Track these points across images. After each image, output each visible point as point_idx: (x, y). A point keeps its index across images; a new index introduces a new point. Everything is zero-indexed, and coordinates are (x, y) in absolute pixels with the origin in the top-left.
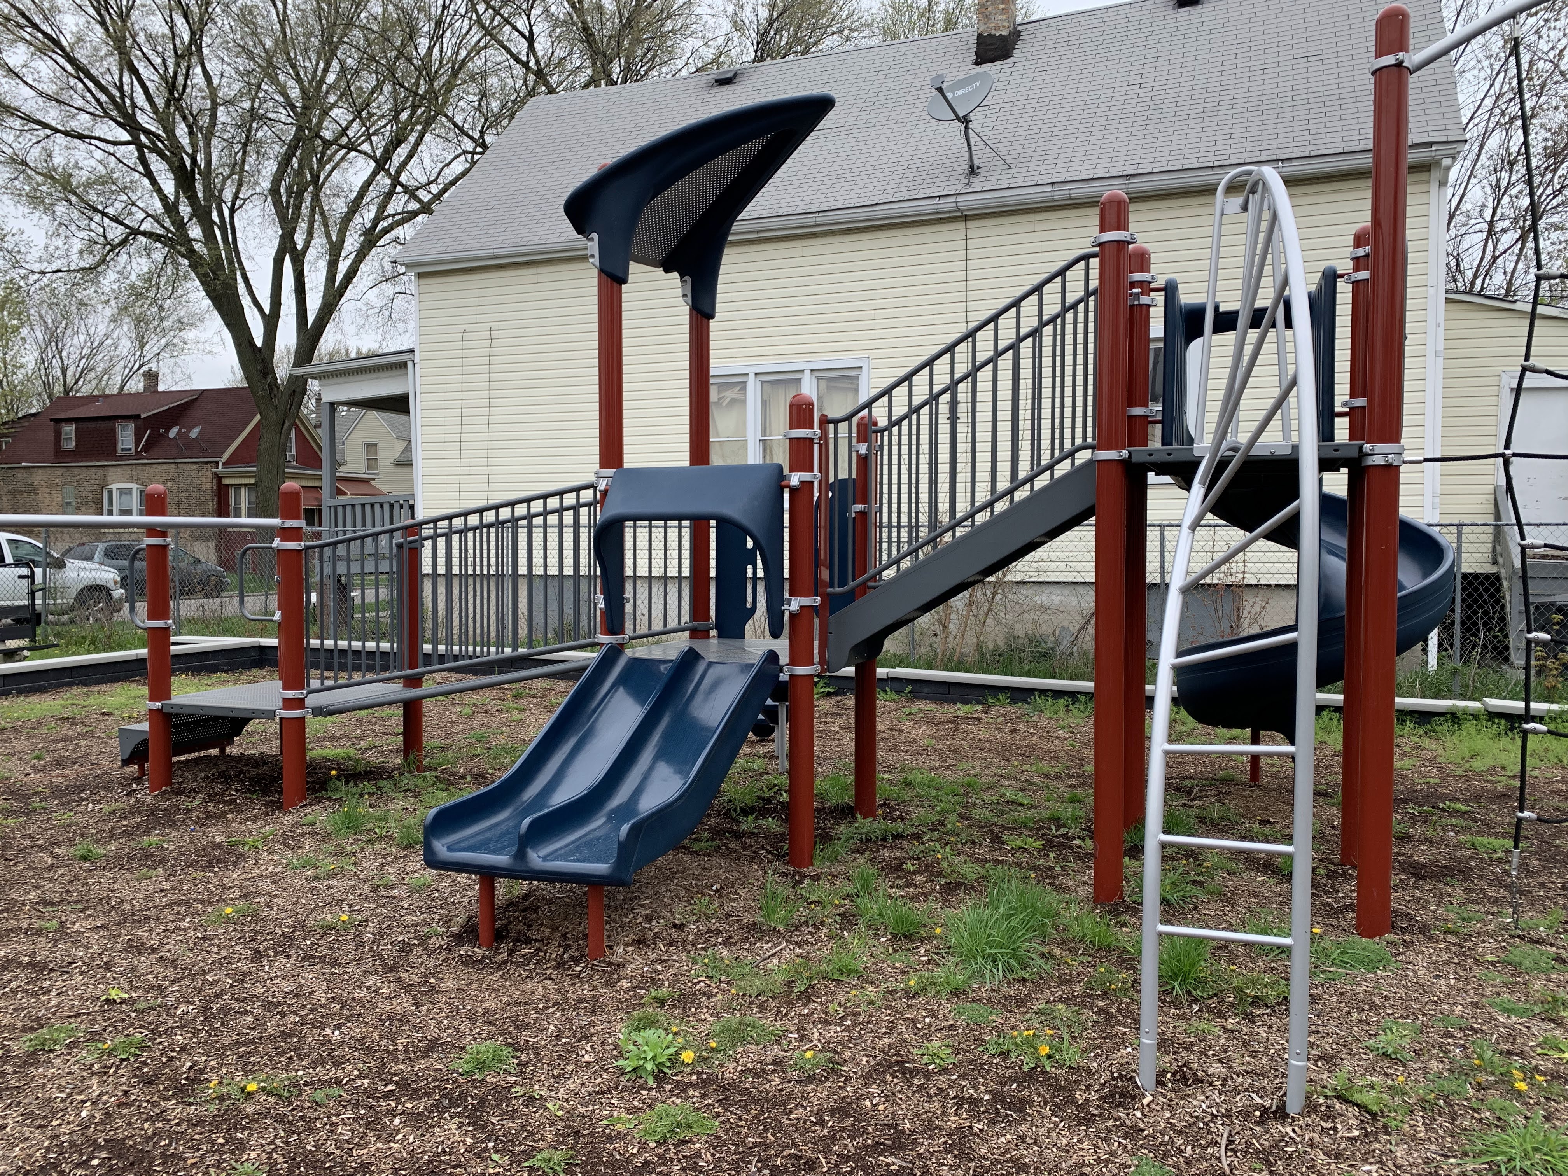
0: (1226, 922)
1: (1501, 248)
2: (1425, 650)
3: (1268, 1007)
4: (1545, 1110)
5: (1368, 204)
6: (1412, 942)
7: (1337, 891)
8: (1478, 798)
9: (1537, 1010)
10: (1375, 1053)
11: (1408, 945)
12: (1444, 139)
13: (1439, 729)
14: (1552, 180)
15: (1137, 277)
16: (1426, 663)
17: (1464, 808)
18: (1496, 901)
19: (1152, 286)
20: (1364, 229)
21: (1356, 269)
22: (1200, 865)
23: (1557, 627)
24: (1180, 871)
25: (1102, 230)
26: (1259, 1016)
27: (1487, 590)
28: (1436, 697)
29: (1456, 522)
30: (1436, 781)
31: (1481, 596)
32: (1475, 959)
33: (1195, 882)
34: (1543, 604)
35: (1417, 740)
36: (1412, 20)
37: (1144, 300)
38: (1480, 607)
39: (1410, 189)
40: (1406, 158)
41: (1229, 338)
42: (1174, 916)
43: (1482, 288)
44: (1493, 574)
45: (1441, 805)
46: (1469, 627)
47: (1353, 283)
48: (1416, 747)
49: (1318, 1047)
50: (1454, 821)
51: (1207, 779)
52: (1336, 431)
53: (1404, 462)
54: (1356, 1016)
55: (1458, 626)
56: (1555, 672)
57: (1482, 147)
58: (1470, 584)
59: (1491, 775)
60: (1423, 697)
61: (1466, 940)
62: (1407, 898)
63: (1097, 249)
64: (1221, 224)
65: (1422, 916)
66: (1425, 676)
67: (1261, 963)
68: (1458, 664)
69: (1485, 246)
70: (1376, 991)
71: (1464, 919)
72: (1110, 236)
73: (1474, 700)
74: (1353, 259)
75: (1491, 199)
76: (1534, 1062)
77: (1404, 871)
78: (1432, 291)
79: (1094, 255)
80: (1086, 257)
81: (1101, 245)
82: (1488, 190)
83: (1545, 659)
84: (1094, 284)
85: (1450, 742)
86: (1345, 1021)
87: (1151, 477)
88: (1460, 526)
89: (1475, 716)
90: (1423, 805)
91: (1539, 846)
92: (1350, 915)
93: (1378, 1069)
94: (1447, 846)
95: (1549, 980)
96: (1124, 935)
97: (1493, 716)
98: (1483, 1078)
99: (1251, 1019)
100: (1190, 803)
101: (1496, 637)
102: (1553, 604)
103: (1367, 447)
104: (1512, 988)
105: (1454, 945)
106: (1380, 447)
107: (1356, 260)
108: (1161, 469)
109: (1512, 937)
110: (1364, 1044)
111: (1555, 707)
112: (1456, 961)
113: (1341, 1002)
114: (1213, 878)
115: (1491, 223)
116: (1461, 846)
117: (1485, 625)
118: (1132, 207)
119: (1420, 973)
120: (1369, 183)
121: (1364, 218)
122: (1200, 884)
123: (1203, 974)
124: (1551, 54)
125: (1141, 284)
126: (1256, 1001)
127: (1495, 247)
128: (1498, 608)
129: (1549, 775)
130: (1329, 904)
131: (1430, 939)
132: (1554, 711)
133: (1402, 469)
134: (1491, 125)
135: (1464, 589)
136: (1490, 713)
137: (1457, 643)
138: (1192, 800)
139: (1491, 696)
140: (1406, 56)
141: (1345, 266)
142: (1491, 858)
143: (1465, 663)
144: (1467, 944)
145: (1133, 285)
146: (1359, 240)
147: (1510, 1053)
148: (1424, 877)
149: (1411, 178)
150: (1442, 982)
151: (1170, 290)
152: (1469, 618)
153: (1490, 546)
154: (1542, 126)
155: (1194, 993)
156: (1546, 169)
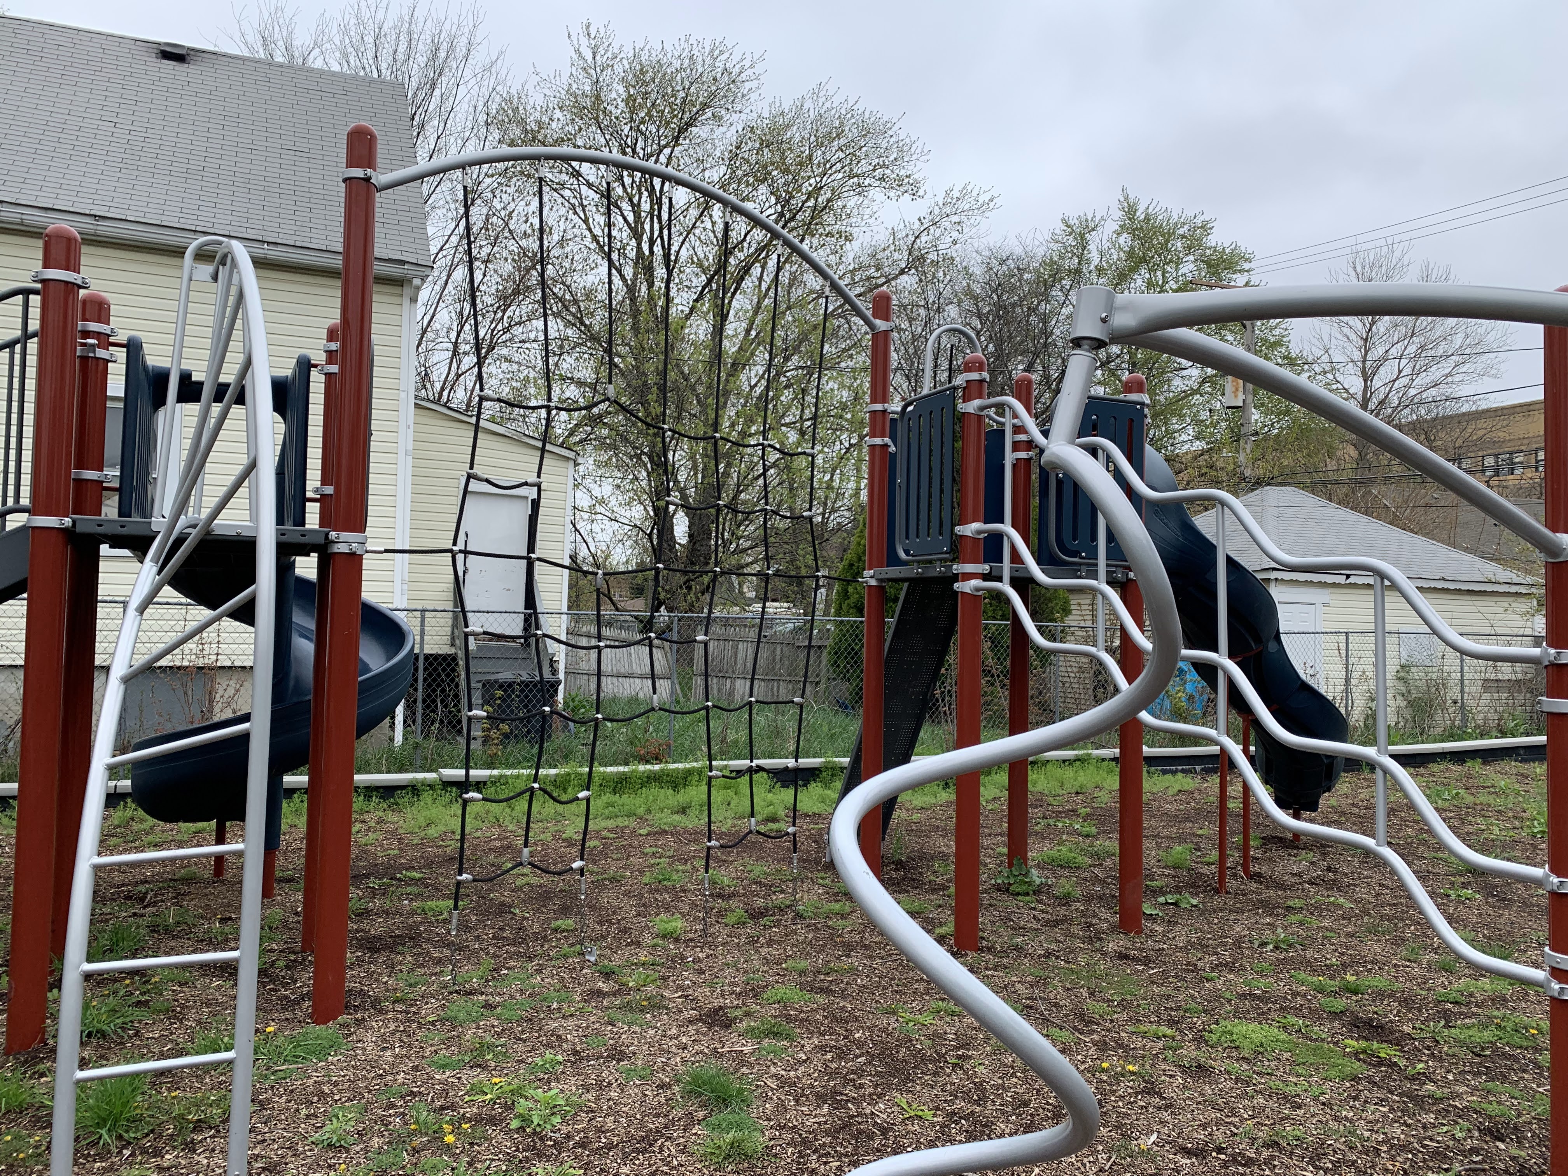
0: (172, 1041)
1: (463, 368)
2: (392, 726)
3: (211, 1128)
4: (469, 1156)
5: (338, 303)
6: (363, 1019)
7: (295, 982)
8: (429, 865)
9: (467, 1059)
10: (320, 1146)
11: (359, 1022)
12: (415, 261)
13: (400, 801)
14: (502, 318)
15: (94, 326)
16: (392, 739)
17: (418, 875)
18: (439, 961)
19: (112, 339)
20: (336, 324)
21: (330, 361)
22: (147, 982)
23: (498, 702)
24: (122, 993)
25: (46, 266)
26: (201, 1141)
27: (444, 670)
28: (400, 770)
29: (420, 608)
30: (396, 852)
31: (439, 675)
32: (419, 1022)
33: (139, 1004)
34: (488, 682)
35: (381, 814)
36: (379, 142)
37: (101, 353)
38: (439, 685)
39: (375, 297)
40: (372, 268)
41: (193, 408)
42: (109, 1048)
43: (448, 400)
44: (450, 655)
45: (398, 876)
46: (429, 705)
47: (326, 374)
48: (381, 821)
49: (262, 1157)
50: (409, 890)
51: (165, 881)
52: (307, 515)
53: (367, 552)
54: (304, 1112)
55: (420, 704)
56: (496, 741)
57: (449, 276)
58: (431, 664)
59: (443, 840)
60: (389, 772)
61: (412, 1006)
62: (362, 975)
63: (39, 286)
64: (188, 290)
65: (375, 990)
66: (391, 750)
67: (208, 1080)
68: (420, 739)
69: (451, 363)
70: (326, 1079)
71: (411, 985)
72: (53, 274)
73: (432, 771)
74: (326, 351)
75: (455, 324)
76: (462, 1111)
77: (361, 947)
78: (403, 395)
79: (36, 292)
80: (26, 292)
81: (43, 281)
82: (453, 315)
83: (489, 730)
84: (34, 325)
85: (409, 812)
86: (293, 1122)
87: (104, 549)
88: (424, 611)
89: (431, 786)
90: (383, 878)
91: (477, 902)
92: (307, 1004)
93: (321, 1163)
94: (401, 915)
95: (478, 1028)
96: (40, 1086)
97: (447, 784)
98: (417, 1141)
99: (190, 1147)
100: (142, 911)
101: (450, 712)
102: (496, 681)
103: (333, 535)
104: (447, 1043)
105: (401, 1012)
106: (345, 536)
107: (330, 353)
108: (117, 542)
109: (451, 993)
110: (310, 1139)
111: (495, 772)
112: (402, 1028)
113: (290, 1101)
114: (161, 994)
115: (456, 344)
116: (413, 913)
117: (442, 701)
118: (84, 249)
119: (369, 1048)
120: (339, 283)
121: (333, 316)
122: (146, 1003)
123: (138, 1111)
124: (503, 213)
125: (98, 335)
126: (199, 1125)
127: (458, 368)
128: (453, 686)
129: (489, 834)
130: (286, 997)
131: (380, 1012)
132: (494, 776)
133: (366, 556)
134: (456, 260)
135: (425, 669)
136: (444, 782)
137: (419, 720)
138: (145, 907)
139: (445, 767)
140: (373, 173)
141: (318, 357)
142: (437, 921)
143: (425, 738)
144: (413, 1009)
145: (86, 334)
146: (332, 335)
147: (443, 1108)
148: (378, 950)
149: (376, 288)
150: (389, 1053)
151: (133, 348)
152: (429, 696)
153: (449, 629)
154: (496, 271)
155: (126, 1136)
156: (498, 308)
